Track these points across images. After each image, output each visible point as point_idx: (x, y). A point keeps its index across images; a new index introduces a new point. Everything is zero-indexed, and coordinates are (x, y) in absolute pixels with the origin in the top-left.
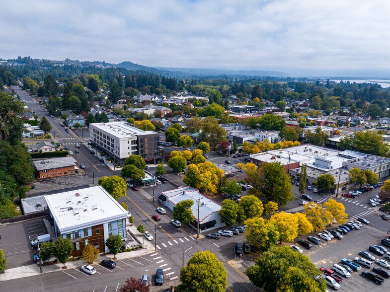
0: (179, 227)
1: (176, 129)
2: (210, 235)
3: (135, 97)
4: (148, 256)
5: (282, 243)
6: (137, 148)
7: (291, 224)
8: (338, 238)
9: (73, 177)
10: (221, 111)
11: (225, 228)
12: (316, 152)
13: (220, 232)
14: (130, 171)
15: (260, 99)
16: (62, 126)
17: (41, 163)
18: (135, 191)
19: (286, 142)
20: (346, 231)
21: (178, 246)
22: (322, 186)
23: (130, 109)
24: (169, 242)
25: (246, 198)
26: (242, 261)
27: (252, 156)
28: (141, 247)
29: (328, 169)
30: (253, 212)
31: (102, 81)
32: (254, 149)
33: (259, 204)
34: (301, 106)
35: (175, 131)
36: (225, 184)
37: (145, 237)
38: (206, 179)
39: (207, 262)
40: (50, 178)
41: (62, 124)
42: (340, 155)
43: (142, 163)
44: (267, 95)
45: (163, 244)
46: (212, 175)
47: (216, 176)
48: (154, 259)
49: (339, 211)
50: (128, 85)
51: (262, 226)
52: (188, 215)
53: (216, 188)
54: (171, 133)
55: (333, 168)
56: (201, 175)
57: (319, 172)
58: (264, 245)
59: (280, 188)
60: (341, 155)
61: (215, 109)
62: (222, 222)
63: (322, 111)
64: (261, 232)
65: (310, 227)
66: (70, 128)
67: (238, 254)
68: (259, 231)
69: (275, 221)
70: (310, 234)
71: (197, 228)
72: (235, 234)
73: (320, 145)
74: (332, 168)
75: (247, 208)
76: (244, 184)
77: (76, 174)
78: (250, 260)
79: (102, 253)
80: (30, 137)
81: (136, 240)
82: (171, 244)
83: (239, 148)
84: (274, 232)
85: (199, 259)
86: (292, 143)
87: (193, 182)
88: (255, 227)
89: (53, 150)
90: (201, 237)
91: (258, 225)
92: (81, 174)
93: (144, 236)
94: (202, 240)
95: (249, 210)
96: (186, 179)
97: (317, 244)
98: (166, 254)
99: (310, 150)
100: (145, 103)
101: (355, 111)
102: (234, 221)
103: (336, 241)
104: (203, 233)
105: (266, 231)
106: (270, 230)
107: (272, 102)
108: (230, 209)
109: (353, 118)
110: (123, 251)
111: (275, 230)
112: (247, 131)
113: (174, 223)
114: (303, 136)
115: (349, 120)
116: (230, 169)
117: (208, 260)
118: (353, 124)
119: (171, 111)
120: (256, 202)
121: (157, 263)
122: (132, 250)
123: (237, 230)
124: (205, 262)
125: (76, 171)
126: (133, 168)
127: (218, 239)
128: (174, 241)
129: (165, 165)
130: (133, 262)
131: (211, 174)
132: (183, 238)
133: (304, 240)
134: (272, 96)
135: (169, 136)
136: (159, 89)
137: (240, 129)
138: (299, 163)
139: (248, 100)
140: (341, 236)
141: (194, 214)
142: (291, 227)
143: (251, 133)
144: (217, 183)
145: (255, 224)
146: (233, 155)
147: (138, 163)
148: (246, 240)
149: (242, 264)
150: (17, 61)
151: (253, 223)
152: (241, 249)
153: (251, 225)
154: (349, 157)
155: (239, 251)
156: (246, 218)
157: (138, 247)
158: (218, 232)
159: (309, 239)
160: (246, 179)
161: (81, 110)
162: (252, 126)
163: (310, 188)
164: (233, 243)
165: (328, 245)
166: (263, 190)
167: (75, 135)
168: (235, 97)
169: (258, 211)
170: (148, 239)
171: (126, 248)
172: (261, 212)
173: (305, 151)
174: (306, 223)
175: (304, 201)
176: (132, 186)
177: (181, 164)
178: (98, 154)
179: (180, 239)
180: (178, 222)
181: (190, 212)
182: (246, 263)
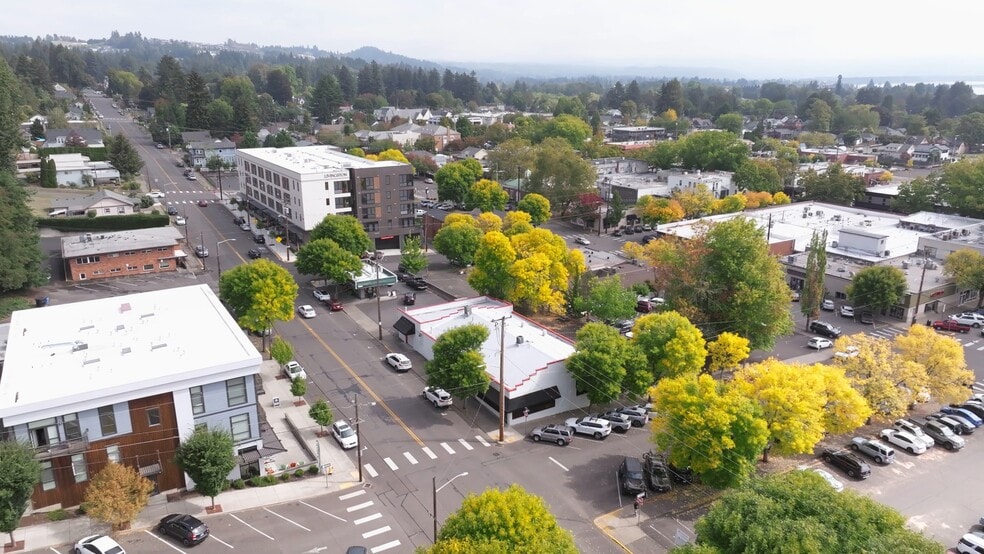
0: (445, 408)
1: (464, 168)
2: (538, 432)
3: (377, 113)
4: (331, 500)
5: (770, 459)
6: (351, 202)
7: (803, 398)
8: (948, 446)
9: (169, 277)
10: (582, 131)
11: (588, 411)
12: (838, 218)
13: (571, 422)
14: (318, 256)
15: (678, 115)
16: (179, 166)
17: (83, 241)
18: (333, 310)
19: (754, 195)
20: (970, 425)
21: (434, 466)
22: (870, 299)
23: (358, 135)
24: (407, 455)
25: (651, 319)
26: (642, 517)
27: (661, 228)
28: (314, 472)
29: (878, 255)
30: (677, 360)
31: (304, 81)
32: (668, 210)
33: (693, 338)
34: (779, 127)
35: (461, 170)
36: (589, 289)
37: (334, 437)
38: (532, 274)
39: (512, 532)
40: (100, 279)
41: (180, 161)
42: (905, 225)
43: (356, 237)
44: (694, 108)
45: (388, 461)
46: (552, 266)
47: (563, 271)
48: (349, 510)
49: (947, 361)
50: (363, 89)
51: (711, 400)
52: (472, 371)
53: (564, 302)
54: (451, 177)
55: (892, 255)
56: (519, 263)
57: (853, 264)
58: (716, 464)
59: (756, 294)
60: (908, 223)
61: (567, 126)
62: (578, 394)
63: (834, 136)
64: (708, 420)
65: (862, 410)
66: (198, 170)
67: (629, 495)
68: (700, 420)
69: (749, 386)
70: (859, 432)
71: (497, 408)
72: (618, 430)
73: (844, 203)
74: (887, 253)
75: (656, 350)
76: (644, 295)
77: (180, 270)
78: (671, 515)
79: (175, 491)
80: (81, 185)
81: (303, 446)
82: (414, 461)
83: (628, 212)
84: (749, 423)
85: (481, 521)
86: (769, 197)
87: (496, 285)
88: (687, 405)
89: (129, 212)
90: (512, 437)
91: (695, 399)
92: (191, 270)
93: (333, 434)
94: (513, 446)
95: (663, 355)
96: (476, 277)
97: (882, 463)
98: (391, 494)
99: (818, 213)
100: (396, 122)
101: (922, 133)
102: (615, 388)
103: (940, 455)
104: (517, 428)
105: (724, 419)
106: (737, 415)
107: (708, 121)
108: (603, 351)
109: (920, 148)
110: (250, 485)
111: (755, 415)
112: (648, 175)
113: (431, 396)
114: (796, 186)
115: (910, 151)
116: (601, 260)
117: (516, 525)
118: (921, 163)
119: (459, 137)
120: (683, 332)
121: (357, 522)
122: (284, 479)
123: (624, 417)
124: (503, 532)
125: (181, 263)
126: (327, 249)
127: (566, 444)
128: (426, 450)
129: (430, 251)
130: (275, 520)
131: (549, 262)
132: (453, 442)
133: (839, 450)
134: (707, 107)
135: (447, 183)
136: (436, 96)
137: (629, 171)
138: (792, 243)
139: (649, 116)
140: (958, 440)
141: (490, 367)
142: (804, 406)
143: (659, 180)
144: (565, 289)
145: (685, 396)
146: (611, 230)
147: (345, 237)
148: (654, 448)
149: (643, 526)
150: (110, 43)
151: (680, 392)
152: (639, 476)
153: (671, 398)
154: (932, 229)
155: (632, 485)
156: (652, 380)
157: (305, 469)
158: (564, 425)
159: (853, 447)
160: (647, 282)
161: (234, 130)
162: (659, 163)
163: (831, 306)
164: (612, 459)
165: (918, 465)
166: (703, 304)
167: (206, 184)
168: (617, 113)
169: (689, 358)
170: (341, 445)
171: (263, 474)
172: (701, 362)
173: (805, 216)
174: (847, 396)
175: (819, 339)
176: (326, 297)
177: (470, 244)
178: (252, 224)
179: (445, 445)
180: (442, 393)
181: (474, 359)
182: (657, 525)
